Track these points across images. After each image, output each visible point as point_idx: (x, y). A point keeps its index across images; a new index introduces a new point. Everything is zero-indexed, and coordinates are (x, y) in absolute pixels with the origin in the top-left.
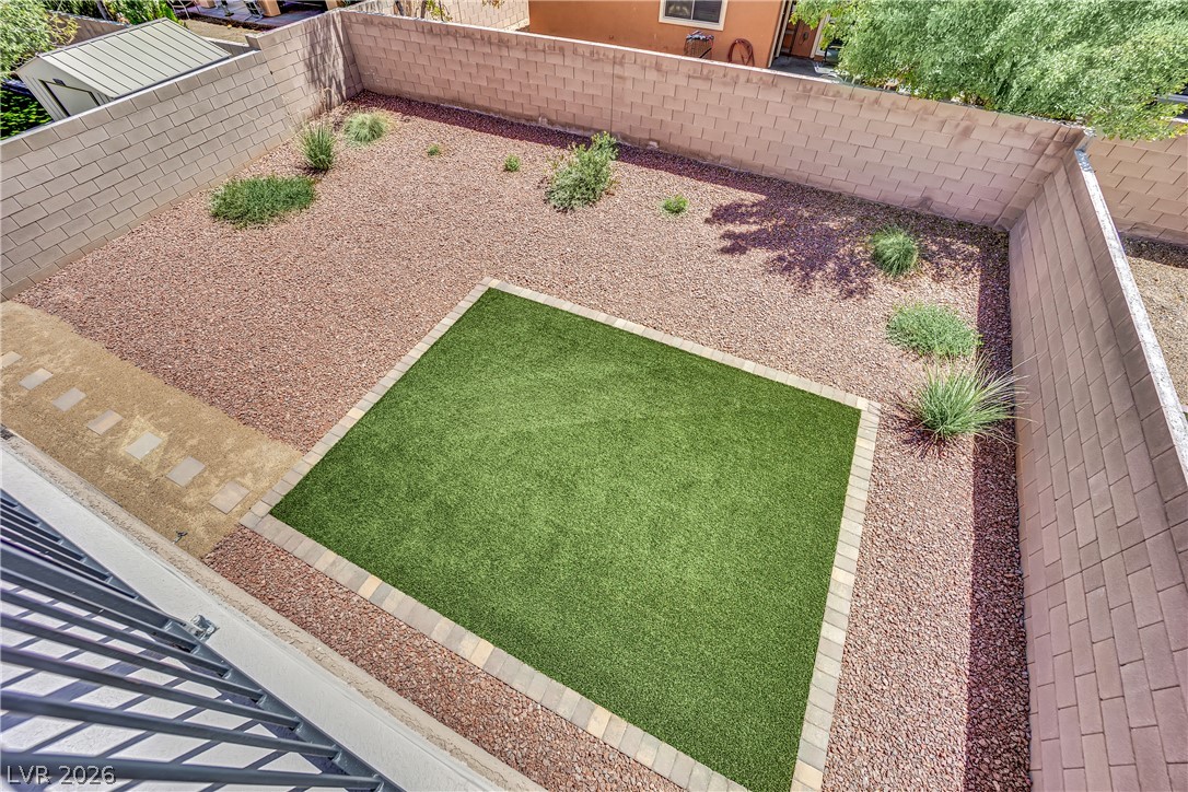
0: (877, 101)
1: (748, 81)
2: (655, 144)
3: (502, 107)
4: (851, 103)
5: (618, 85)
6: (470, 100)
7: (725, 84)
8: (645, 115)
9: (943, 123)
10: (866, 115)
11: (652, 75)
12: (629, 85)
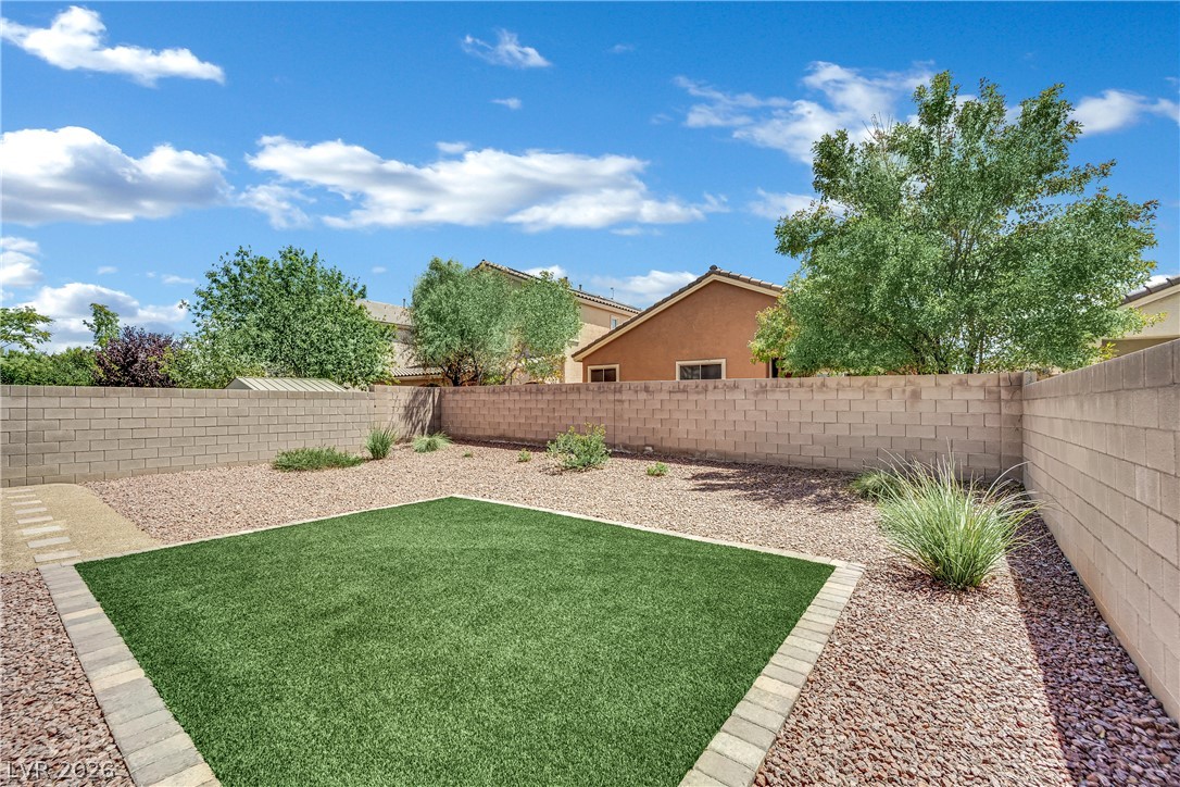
0: (823, 385)
1: (715, 388)
2: (650, 448)
3: (534, 437)
4: (803, 390)
5: (618, 407)
6: (511, 435)
7: (698, 393)
8: (639, 426)
9: (890, 391)
10: (819, 397)
11: (643, 396)
12: (626, 405)
